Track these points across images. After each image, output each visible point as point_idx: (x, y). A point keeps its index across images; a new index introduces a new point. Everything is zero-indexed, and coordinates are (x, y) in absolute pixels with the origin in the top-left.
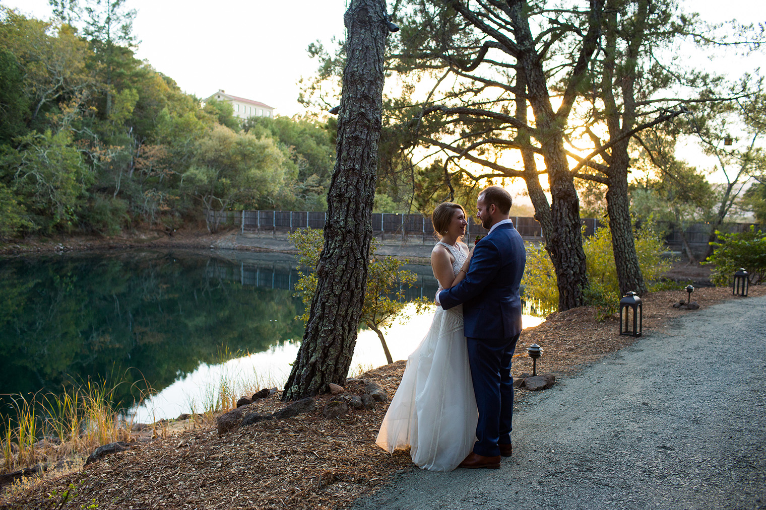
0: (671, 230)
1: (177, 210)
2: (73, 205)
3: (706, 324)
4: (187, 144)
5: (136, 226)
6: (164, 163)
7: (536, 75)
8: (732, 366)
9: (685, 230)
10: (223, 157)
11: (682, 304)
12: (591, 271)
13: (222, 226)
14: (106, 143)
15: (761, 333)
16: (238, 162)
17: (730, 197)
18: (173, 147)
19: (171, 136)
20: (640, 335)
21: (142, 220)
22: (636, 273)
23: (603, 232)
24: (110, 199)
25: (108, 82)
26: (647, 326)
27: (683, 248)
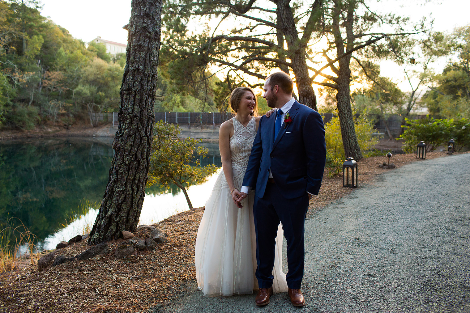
0: (378, 120)
1: (71, 113)
2: (2, 110)
3: (400, 178)
4: (76, 71)
5: (45, 123)
6: (62, 83)
7: (287, 14)
8: (418, 207)
9: (387, 119)
10: (99, 78)
11: (384, 165)
12: (328, 145)
13: (100, 123)
14: (22, 70)
15: (436, 183)
16: (109, 81)
17: (413, 99)
18: (67, 72)
19: (66, 65)
20: (356, 187)
21: (49, 120)
22: (356, 145)
23: (335, 120)
24: (27, 106)
25: (24, 31)
26: (361, 180)
27: (386, 130)
